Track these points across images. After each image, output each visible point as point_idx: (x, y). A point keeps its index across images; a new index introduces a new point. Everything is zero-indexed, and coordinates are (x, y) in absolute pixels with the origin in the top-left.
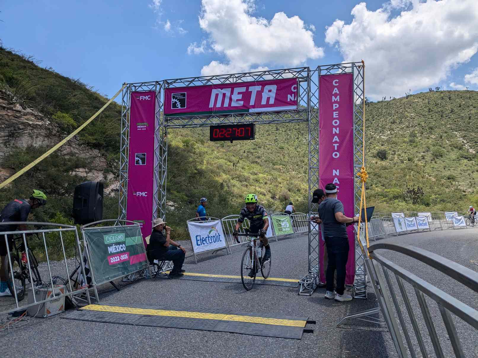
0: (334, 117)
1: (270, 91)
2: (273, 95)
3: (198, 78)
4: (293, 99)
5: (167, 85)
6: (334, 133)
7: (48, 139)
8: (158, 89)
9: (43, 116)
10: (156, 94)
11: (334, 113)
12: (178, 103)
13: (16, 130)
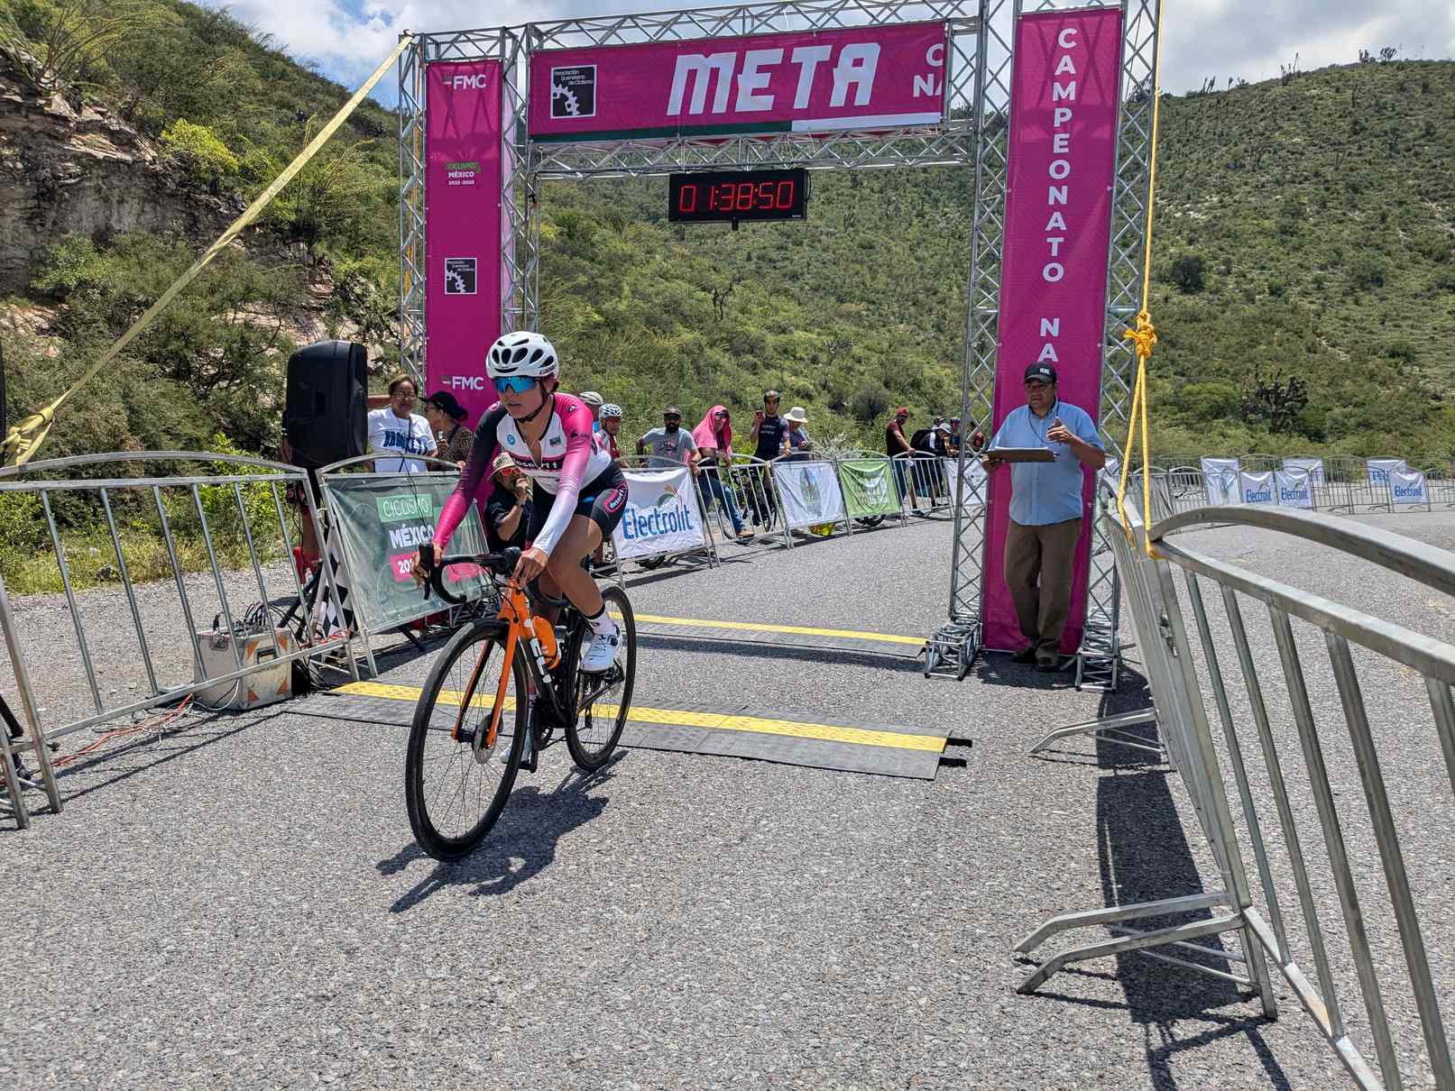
0: (1057, 150)
1: (858, 63)
2: (866, 77)
3: (631, 17)
4: (930, 93)
5: (535, 42)
6: (1051, 202)
7: (155, 209)
8: (508, 54)
9: (133, 132)
10: (505, 68)
11: (1056, 137)
12: (572, 100)
13: (59, 178)
